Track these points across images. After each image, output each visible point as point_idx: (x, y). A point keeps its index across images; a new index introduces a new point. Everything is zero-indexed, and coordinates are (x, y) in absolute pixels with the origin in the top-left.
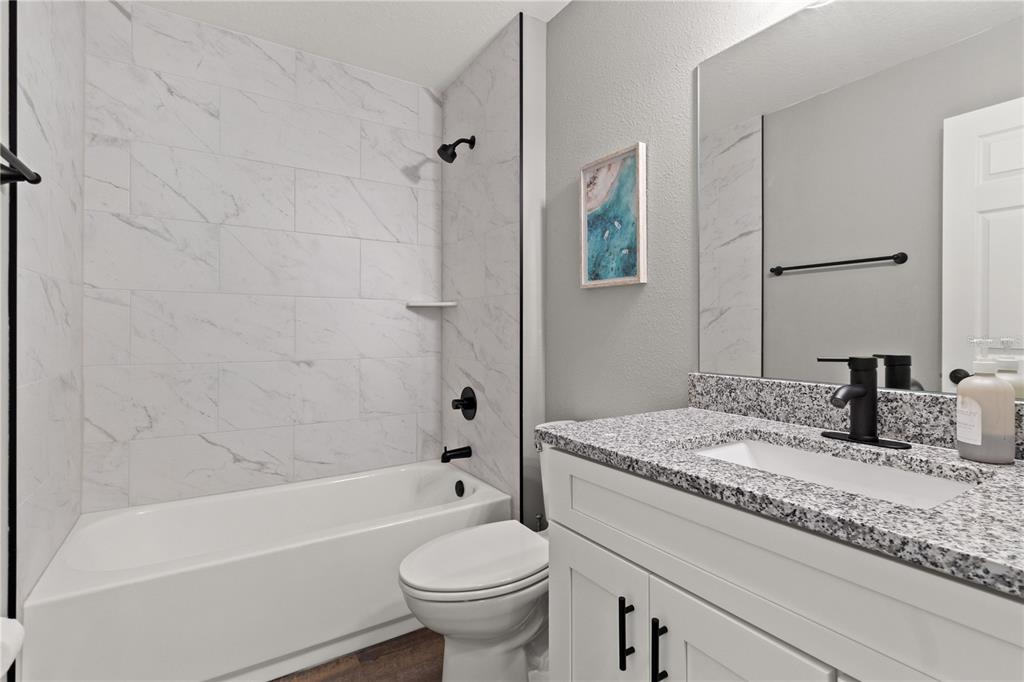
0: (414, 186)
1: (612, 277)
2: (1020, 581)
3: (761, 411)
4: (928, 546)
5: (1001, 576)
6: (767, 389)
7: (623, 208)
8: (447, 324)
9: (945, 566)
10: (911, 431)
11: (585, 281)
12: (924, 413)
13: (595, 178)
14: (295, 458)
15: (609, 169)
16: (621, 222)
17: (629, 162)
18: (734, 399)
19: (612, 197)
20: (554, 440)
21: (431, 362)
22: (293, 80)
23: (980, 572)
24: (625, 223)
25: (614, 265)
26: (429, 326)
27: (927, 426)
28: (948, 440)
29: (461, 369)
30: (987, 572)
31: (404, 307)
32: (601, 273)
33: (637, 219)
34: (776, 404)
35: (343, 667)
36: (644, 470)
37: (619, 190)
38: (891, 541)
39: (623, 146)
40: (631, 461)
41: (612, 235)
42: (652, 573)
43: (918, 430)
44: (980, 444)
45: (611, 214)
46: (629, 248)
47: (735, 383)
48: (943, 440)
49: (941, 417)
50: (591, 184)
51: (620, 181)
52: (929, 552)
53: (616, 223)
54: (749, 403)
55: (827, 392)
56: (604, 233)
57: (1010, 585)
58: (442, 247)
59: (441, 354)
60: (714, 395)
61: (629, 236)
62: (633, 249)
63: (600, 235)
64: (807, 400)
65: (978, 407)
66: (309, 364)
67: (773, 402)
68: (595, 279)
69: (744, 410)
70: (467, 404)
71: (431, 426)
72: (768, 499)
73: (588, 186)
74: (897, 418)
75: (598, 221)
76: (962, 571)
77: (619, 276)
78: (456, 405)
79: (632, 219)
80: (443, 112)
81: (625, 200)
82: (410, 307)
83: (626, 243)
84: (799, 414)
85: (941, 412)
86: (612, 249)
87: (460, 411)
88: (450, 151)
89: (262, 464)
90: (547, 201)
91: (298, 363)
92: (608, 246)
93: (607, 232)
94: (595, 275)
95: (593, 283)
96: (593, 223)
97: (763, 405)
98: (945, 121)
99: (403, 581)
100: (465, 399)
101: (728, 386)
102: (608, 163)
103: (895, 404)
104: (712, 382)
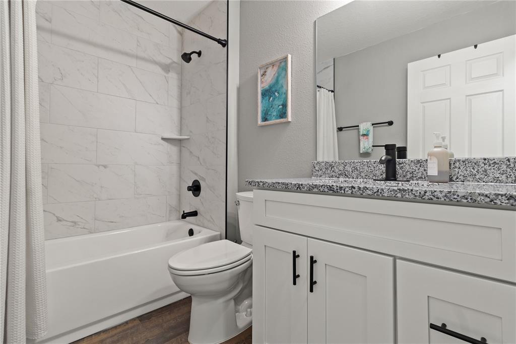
0: (166, 75)
1: (273, 120)
2: (471, 196)
3: (345, 175)
4: (435, 191)
5: (464, 196)
6: (348, 165)
7: (280, 86)
8: (183, 148)
9: (442, 198)
10: (409, 176)
11: (260, 122)
12: (414, 167)
13: (265, 72)
14: (95, 219)
15: (273, 68)
16: (278, 93)
17: (283, 64)
18: (333, 171)
19: (274, 81)
20: (257, 184)
21: (175, 168)
22: (98, 9)
23: (456, 197)
24: (280, 92)
25: (275, 114)
26: (173, 150)
27: (415, 173)
28: (423, 178)
29: (192, 171)
30: (458, 196)
31: (160, 139)
32: (268, 118)
33: (287, 91)
34: (352, 171)
35: (130, 325)
36: (306, 188)
37: (278, 77)
38: (420, 193)
39: (280, 56)
40: (299, 185)
41: (274, 99)
42: (309, 237)
43: (411, 175)
44: (437, 175)
45: (273, 89)
46: (282, 105)
47: (334, 164)
48: (421, 178)
49: (421, 168)
50: (264, 75)
51: (278, 73)
52: (436, 193)
53: (276, 94)
54: (340, 172)
55: (374, 163)
56: (270, 98)
57: (467, 199)
58: (181, 109)
59: (180, 165)
60: (324, 170)
61: (283, 100)
62: (285, 106)
63: (268, 100)
64: (366, 168)
65: (436, 159)
66: (105, 167)
67: (351, 170)
68: (265, 121)
69: (338, 176)
70: (196, 188)
71: (174, 202)
72: (366, 187)
73: (262, 76)
74: (403, 171)
75: (266, 93)
76: (448, 198)
77: (277, 119)
78: (189, 189)
79: (284, 91)
80: (182, 39)
81: (280, 82)
82: (163, 139)
83: (281, 103)
84: (363, 174)
85: (420, 166)
86: (274, 106)
87: (191, 192)
88: (188, 56)
89: (75, 223)
90: (240, 84)
91: (98, 166)
92: (272, 105)
93: (272, 98)
94: (265, 119)
95: (264, 123)
96: (265, 94)
97: (347, 172)
98: (408, 64)
99: (170, 268)
100: (195, 186)
101: (331, 165)
102: (273, 64)
103: (402, 165)
104: (323, 164)
